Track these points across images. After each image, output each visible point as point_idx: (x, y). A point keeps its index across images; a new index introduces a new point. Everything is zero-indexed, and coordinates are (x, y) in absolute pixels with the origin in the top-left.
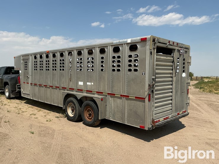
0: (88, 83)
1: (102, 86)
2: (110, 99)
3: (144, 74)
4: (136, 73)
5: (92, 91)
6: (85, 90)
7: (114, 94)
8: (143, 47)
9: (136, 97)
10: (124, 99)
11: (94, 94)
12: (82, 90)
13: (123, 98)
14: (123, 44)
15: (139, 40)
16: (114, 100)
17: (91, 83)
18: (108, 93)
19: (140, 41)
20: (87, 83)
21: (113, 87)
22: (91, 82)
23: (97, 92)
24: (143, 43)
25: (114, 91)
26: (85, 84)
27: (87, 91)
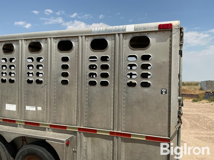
0: (28, 108)
1: (63, 114)
2: (84, 139)
3: (164, 93)
4: (146, 90)
5: (38, 124)
6: (21, 122)
7: (96, 131)
8: (162, 41)
9: (147, 138)
10: (117, 140)
11: (44, 129)
12: (14, 121)
13: (117, 137)
14: (115, 34)
15: (155, 27)
16: (93, 141)
17: (36, 108)
18: (79, 129)
19: (157, 30)
20: (25, 107)
21: (90, 115)
22: (36, 105)
23: (51, 126)
24: (162, 33)
25: (93, 125)
26: (21, 108)
27: (26, 123)
